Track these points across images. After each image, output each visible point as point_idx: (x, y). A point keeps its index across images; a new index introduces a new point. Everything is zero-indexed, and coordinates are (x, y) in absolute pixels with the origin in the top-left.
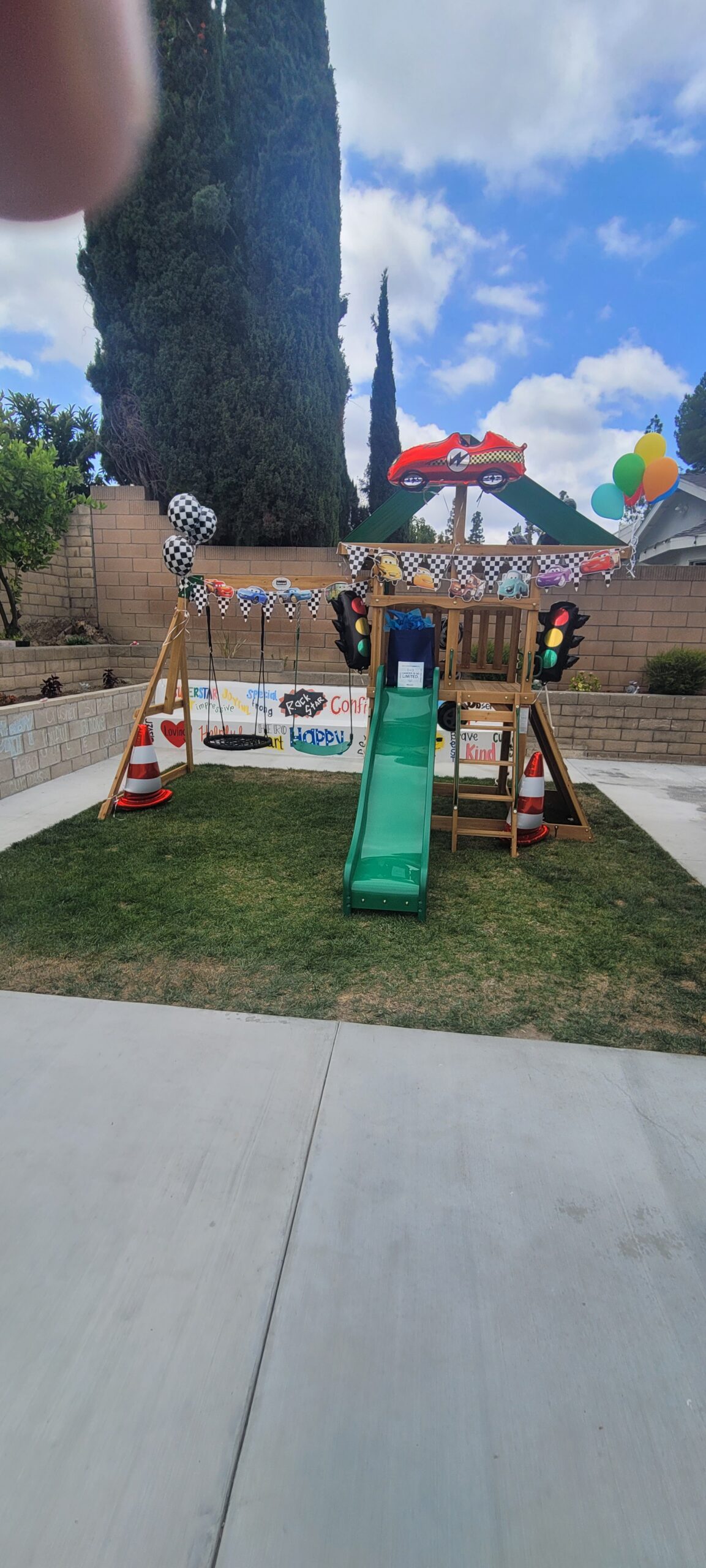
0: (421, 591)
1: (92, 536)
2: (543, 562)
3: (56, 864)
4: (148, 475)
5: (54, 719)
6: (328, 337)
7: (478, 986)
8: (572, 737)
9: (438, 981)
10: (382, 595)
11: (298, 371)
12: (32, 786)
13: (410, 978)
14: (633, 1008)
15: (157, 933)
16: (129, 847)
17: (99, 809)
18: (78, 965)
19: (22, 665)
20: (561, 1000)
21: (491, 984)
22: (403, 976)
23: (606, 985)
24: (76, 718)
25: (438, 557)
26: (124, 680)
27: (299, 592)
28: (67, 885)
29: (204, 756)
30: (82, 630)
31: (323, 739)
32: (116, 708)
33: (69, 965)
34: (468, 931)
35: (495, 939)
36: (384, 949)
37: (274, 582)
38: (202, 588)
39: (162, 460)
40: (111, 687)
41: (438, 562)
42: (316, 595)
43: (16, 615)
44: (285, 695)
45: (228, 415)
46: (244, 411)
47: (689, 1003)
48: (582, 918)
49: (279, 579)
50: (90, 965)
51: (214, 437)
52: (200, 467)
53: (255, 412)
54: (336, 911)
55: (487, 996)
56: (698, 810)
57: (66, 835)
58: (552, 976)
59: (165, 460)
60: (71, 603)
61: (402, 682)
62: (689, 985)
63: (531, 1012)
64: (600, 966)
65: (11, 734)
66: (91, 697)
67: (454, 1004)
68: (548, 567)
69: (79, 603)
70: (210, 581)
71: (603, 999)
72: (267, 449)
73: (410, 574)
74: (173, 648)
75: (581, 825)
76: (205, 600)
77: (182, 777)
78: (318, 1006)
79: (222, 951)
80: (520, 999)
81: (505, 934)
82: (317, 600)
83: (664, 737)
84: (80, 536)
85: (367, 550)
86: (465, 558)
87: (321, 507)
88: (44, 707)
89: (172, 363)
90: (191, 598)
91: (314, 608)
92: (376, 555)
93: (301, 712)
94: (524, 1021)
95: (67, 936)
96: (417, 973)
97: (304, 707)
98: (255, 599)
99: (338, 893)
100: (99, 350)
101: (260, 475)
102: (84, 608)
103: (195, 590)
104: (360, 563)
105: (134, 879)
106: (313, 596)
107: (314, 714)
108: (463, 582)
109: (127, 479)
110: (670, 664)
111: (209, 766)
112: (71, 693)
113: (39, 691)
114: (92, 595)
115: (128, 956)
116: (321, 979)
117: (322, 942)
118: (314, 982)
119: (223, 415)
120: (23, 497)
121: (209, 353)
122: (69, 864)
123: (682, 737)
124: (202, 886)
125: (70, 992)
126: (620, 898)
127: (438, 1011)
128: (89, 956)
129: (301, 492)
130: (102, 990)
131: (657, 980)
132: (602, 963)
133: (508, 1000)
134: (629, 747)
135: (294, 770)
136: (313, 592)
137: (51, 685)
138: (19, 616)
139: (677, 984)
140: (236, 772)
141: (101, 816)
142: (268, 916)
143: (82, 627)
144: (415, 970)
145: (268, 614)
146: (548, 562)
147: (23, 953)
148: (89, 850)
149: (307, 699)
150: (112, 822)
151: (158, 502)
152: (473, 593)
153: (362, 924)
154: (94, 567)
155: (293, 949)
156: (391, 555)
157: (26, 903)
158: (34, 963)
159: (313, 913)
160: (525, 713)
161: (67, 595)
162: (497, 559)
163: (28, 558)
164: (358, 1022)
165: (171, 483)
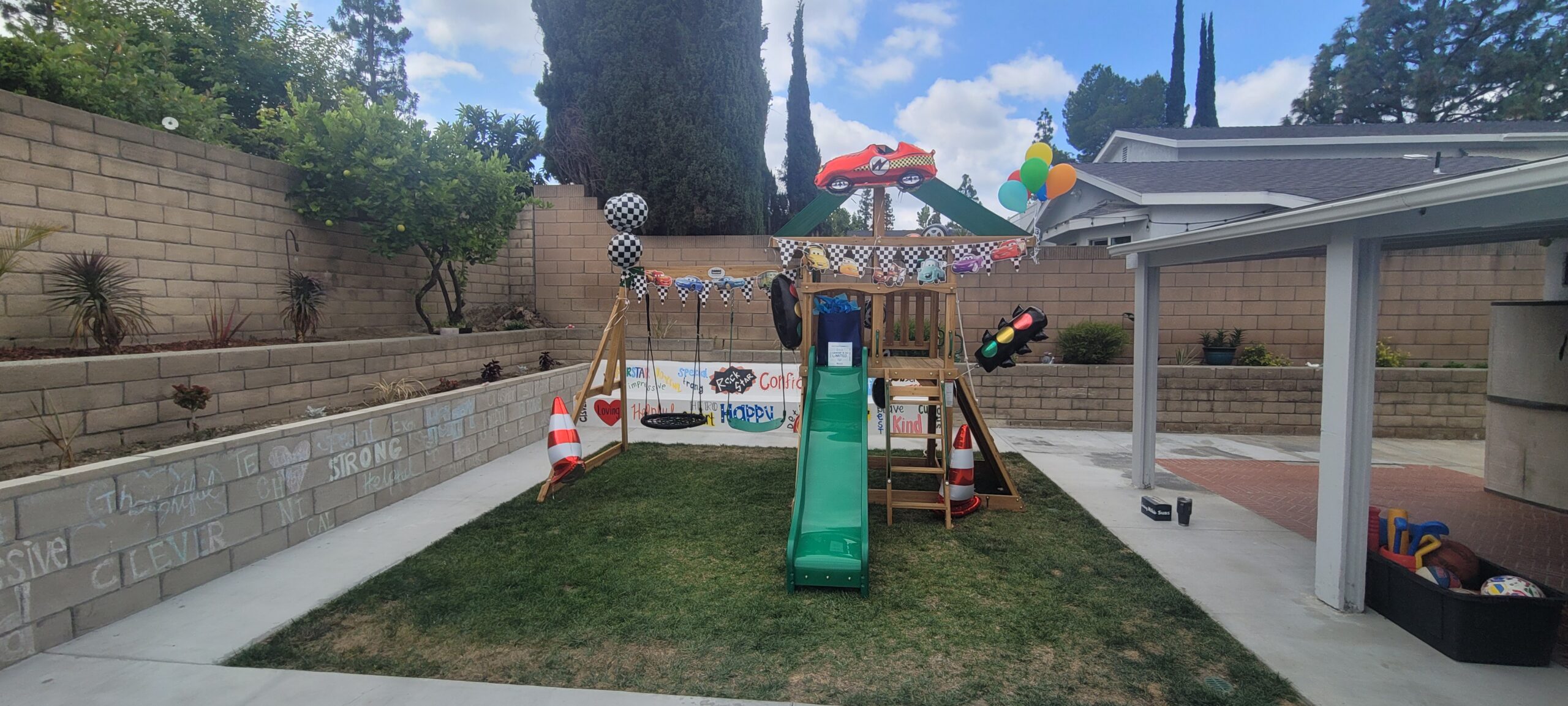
0: (846, 278)
1: (534, 229)
2: (957, 251)
3: (500, 548)
4: (588, 175)
5: (494, 403)
6: (751, 60)
7: (925, 662)
8: (994, 407)
9: (887, 658)
10: (811, 282)
11: (726, 87)
12: (471, 469)
13: (858, 656)
14: (1081, 680)
15: (606, 617)
16: (571, 528)
17: (539, 491)
18: (528, 652)
19: (463, 352)
20: (1009, 673)
21: (939, 659)
22: (852, 654)
23: (1051, 657)
24: (513, 399)
25: (862, 248)
26: (560, 361)
27: (732, 280)
28: (512, 570)
29: (639, 434)
30: (521, 315)
31: (753, 414)
32: (552, 389)
33: (520, 653)
34: (912, 606)
35: (939, 613)
36: (830, 626)
37: (710, 271)
38: (642, 278)
39: (602, 163)
40: (547, 369)
41: (862, 252)
42: (749, 283)
43: (460, 303)
44: (716, 372)
45: (663, 124)
46: (678, 120)
47: (1134, 673)
48: (1021, 589)
49: (714, 269)
50: (541, 652)
51: (650, 142)
52: (637, 168)
53: (688, 121)
54: (780, 589)
55: (936, 672)
56: (1123, 476)
57: (507, 518)
58: (998, 650)
59: (606, 163)
60: (510, 290)
61: (833, 361)
62: (1132, 654)
63: (980, 687)
64: (1044, 638)
65: (453, 418)
66: (530, 380)
67: (905, 681)
68: (961, 255)
69: (518, 290)
70: (650, 272)
71: (1050, 672)
72: (698, 152)
73: (836, 263)
74: (613, 332)
75: (1011, 494)
76: (644, 289)
77: (618, 455)
78: (771, 687)
79: (671, 633)
80: (969, 674)
81: (948, 608)
82: (750, 286)
83: (1082, 405)
84: (522, 229)
85: (796, 243)
86: (886, 249)
87: (748, 200)
88: (485, 391)
89: (614, 82)
90: (632, 287)
91: (747, 294)
92: (805, 247)
93: (730, 389)
94: (975, 697)
95: (516, 623)
96: (865, 650)
97: (734, 383)
98: (692, 287)
99: (781, 570)
100: (546, 71)
101: (691, 175)
102: (522, 295)
103: (636, 280)
104: (790, 255)
105: (578, 562)
106: (746, 283)
107: (743, 390)
108: (886, 270)
109: (567, 177)
110: (1080, 336)
111: (642, 444)
112: (509, 376)
113: (479, 375)
114: (531, 282)
115: (578, 641)
116: (771, 659)
117: (768, 621)
118: (764, 663)
119: (658, 125)
120: (478, 200)
121: (647, 74)
122: (513, 548)
123: (1099, 404)
124: (645, 567)
125: (523, 681)
126: (1056, 568)
127: (889, 689)
128: (539, 642)
129: (729, 188)
130: (556, 677)
131: (1101, 650)
132: (1045, 635)
133: (957, 675)
134: (1049, 414)
135: (726, 447)
136: (745, 280)
137: (491, 369)
138: (463, 304)
139: (1120, 654)
140: (669, 449)
141: (540, 498)
142: (712, 596)
143: (521, 312)
144: (863, 647)
145: (704, 300)
146: (962, 251)
147: (472, 642)
148: (531, 533)
149: (737, 376)
150: (552, 503)
151: (596, 199)
152: (895, 279)
153: (807, 602)
154: (534, 257)
155: (740, 629)
156: (818, 247)
157: (474, 590)
158: (485, 652)
159: (757, 592)
160: (950, 388)
161: (507, 283)
162: (916, 249)
163: (476, 253)
164: (811, 703)
165: (610, 182)
